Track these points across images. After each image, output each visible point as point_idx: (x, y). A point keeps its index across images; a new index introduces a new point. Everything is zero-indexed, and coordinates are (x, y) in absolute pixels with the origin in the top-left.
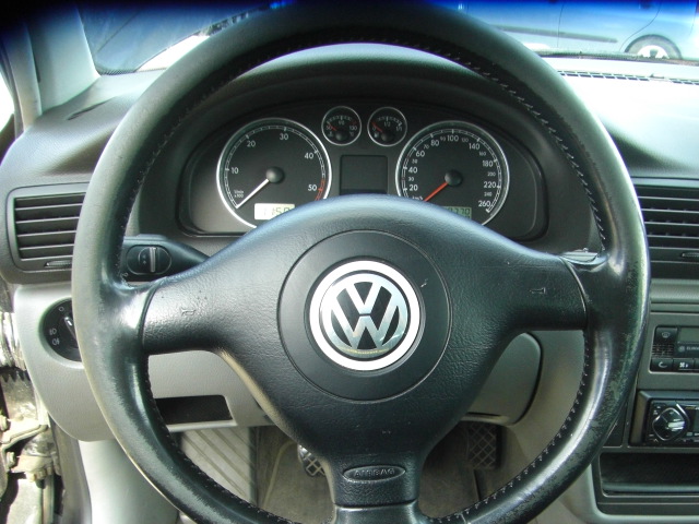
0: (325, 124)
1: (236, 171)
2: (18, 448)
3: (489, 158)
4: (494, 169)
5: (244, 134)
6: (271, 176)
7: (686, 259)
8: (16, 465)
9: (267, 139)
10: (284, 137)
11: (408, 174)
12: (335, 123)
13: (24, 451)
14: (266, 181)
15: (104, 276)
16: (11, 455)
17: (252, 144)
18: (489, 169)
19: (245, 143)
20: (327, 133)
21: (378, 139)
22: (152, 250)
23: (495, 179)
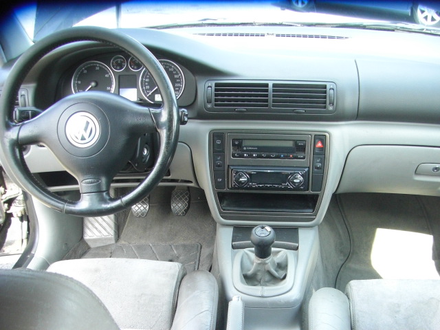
0: (113, 63)
1: (80, 82)
2: (10, 202)
3: (177, 74)
4: (179, 78)
5: (82, 67)
6: (93, 84)
7: (237, 111)
8: (8, 209)
9: (91, 69)
10: (97, 68)
11: (145, 82)
12: (117, 62)
13: (13, 204)
14: (90, 87)
15: (7, 120)
16: (6, 205)
17: (85, 72)
18: (177, 79)
19: (83, 71)
20: (113, 66)
21: (133, 68)
22: (30, 112)
23: (180, 83)
